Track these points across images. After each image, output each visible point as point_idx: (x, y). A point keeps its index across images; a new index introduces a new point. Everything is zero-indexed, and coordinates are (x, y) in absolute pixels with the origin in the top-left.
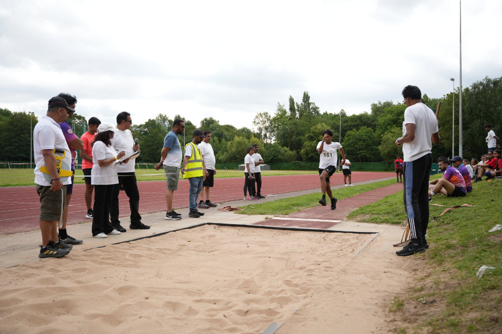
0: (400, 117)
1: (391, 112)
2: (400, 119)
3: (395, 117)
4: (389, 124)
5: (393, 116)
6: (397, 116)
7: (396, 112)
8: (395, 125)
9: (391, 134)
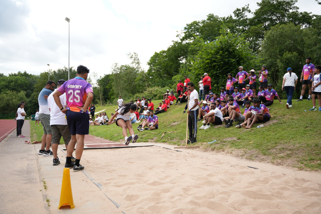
0: (11, 84)
1: (4, 80)
2: (10, 85)
3: (7, 84)
4: (3, 88)
5: (5, 83)
6: (8, 83)
7: (8, 81)
8: (7, 89)
9: (5, 94)
